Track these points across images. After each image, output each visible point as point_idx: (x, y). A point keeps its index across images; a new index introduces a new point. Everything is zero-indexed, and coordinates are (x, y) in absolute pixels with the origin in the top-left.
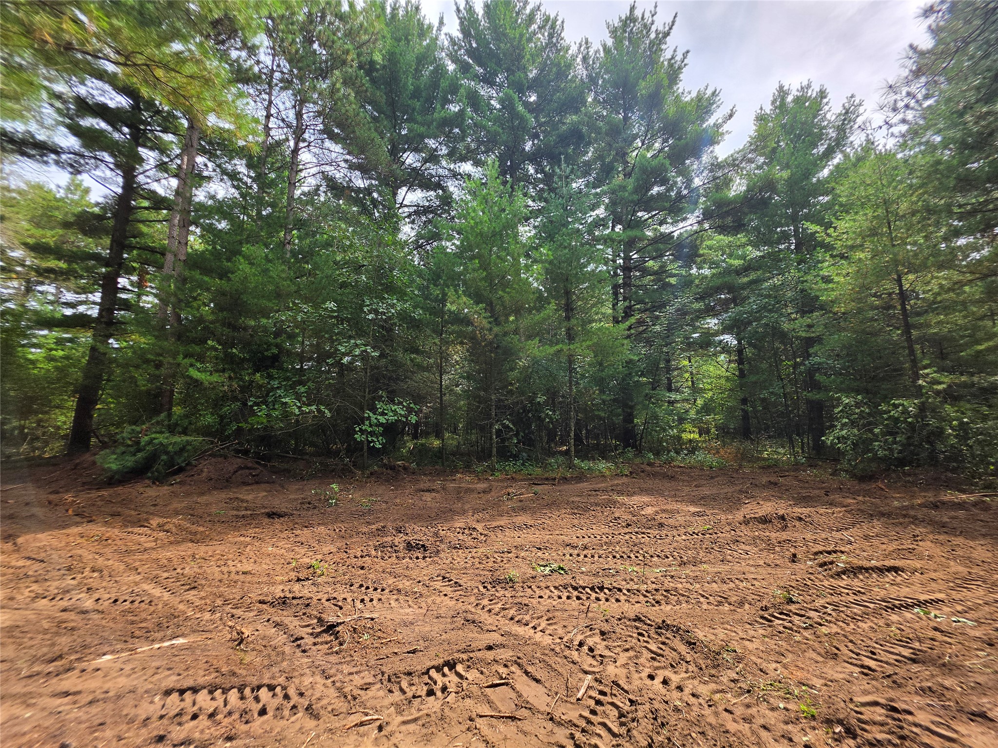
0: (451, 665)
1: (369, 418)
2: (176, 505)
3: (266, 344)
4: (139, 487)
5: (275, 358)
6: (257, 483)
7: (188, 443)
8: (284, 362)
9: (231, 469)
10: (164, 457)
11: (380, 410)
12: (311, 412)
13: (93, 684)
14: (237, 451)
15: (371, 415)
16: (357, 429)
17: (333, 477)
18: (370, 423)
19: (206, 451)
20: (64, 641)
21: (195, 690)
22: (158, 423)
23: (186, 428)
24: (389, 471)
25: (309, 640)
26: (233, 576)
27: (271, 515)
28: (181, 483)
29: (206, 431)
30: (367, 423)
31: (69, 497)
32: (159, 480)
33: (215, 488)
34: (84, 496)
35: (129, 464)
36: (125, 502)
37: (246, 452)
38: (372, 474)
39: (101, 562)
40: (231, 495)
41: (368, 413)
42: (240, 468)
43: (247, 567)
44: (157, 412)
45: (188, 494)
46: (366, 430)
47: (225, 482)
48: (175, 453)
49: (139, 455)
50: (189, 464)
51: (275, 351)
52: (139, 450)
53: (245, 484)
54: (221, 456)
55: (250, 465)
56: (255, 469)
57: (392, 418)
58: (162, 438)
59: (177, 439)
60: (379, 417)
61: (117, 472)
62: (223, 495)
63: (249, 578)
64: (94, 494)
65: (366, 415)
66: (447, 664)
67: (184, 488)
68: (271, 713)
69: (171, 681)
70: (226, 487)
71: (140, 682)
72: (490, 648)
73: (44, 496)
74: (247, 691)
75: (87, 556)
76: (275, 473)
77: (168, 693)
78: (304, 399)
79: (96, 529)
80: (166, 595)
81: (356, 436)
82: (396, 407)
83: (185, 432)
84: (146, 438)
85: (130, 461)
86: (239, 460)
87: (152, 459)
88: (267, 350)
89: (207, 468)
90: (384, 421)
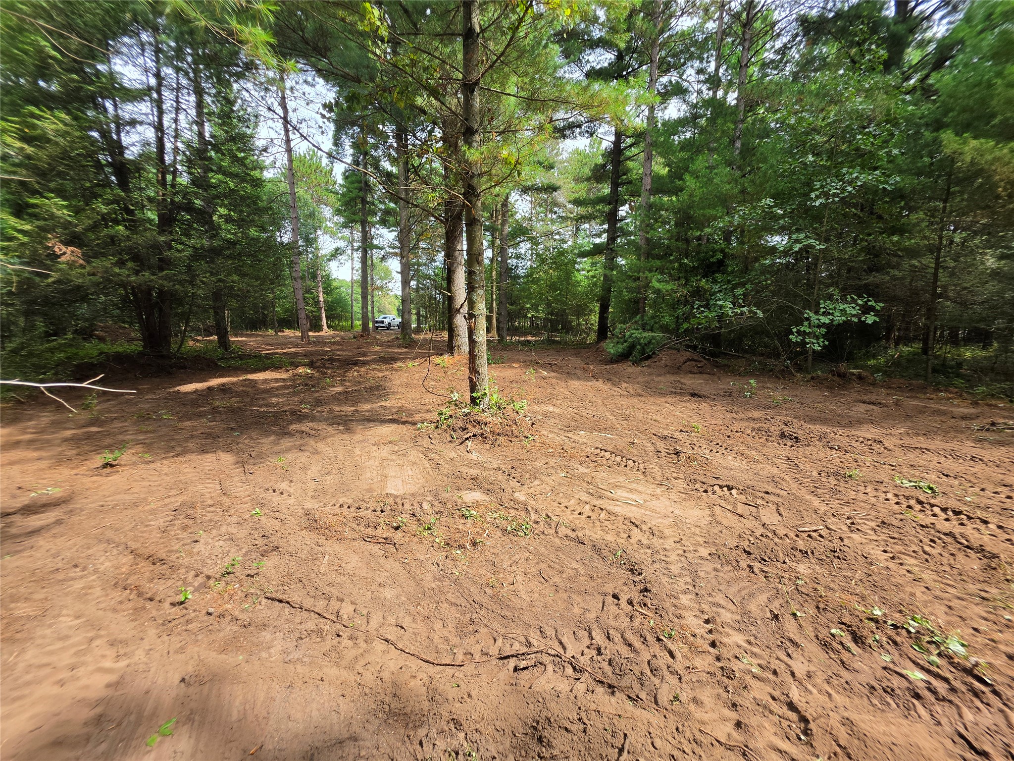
0: (730, 488)
1: (808, 319)
2: (640, 379)
3: (712, 250)
4: (625, 366)
5: (721, 263)
6: (700, 373)
7: (653, 337)
8: (728, 266)
9: (682, 360)
10: (638, 347)
11: (822, 310)
12: (742, 313)
13: (576, 438)
14: (688, 346)
15: (812, 314)
16: (795, 330)
17: (770, 377)
18: (809, 324)
19: (665, 345)
20: (573, 424)
21: (606, 451)
22: (636, 322)
23: (652, 327)
24: (836, 378)
25: (663, 454)
26: (648, 420)
27: (693, 395)
28: (649, 366)
29: (665, 329)
30: (806, 323)
31: (591, 367)
32: (636, 363)
33: (669, 373)
34: (599, 367)
35: (620, 350)
36: (615, 374)
37: (695, 348)
38: (812, 378)
39: (594, 399)
40: (678, 379)
41: (808, 313)
42: (689, 360)
43: (658, 418)
44: (636, 313)
45: (650, 374)
46: (804, 331)
47: (677, 369)
48: (646, 344)
49: (625, 344)
50: (654, 353)
51: (720, 256)
52: (625, 341)
53: (691, 372)
54: (675, 349)
55: (696, 358)
56: (701, 362)
57: (839, 319)
58: (637, 334)
59: (646, 334)
60: (821, 317)
61: (614, 355)
62: (671, 378)
63: (656, 423)
64: (604, 367)
65: (806, 315)
66: (727, 486)
67: (649, 370)
68: (628, 468)
69: (600, 446)
70: (676, 373)
71: (589, 443)
72: (767, 493)
73: (583, 365)
74: (624, 459)
75: (590, 395)
76: (717, 367)
77: (597, 448)
78: (741, 301)
79: (599, 384)
80: (614, 419)
81: (791, 337)
82: (846, 306)
83: (652, 330)
84: (628, 333)
85: (620, 348)
86: (689, 354)
87: (632, 347)
88: (713, 257)
89: (665, 358)
90: (827, 321)
